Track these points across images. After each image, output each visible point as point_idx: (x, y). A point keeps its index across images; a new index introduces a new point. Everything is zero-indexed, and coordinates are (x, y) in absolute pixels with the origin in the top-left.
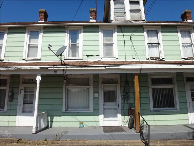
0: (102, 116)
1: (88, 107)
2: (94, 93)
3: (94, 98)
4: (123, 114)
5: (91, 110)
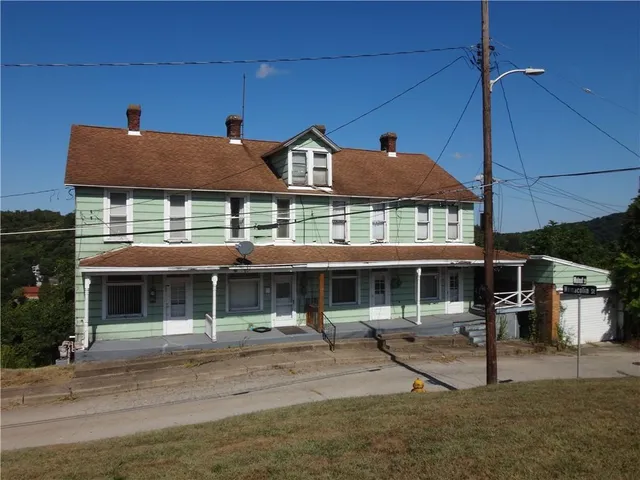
0: (274, 315)
1: (257, 305)
2: (265, 287)
3: (265, 293)
4: (299, 311)
5: (262, 308)
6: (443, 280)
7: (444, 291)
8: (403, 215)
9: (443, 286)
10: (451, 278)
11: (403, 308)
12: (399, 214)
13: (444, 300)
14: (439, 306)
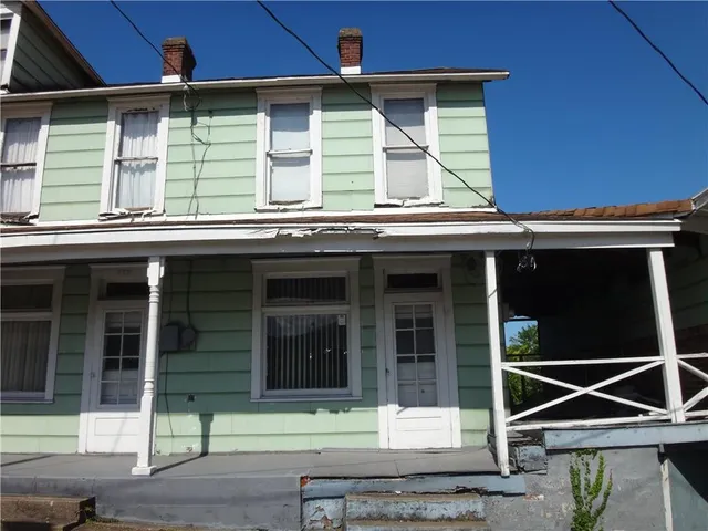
6: (368, 328)
7: (369, 369)
8: (216, 135)
9: (368, 347)
10: (399, 323)
11: (206, 419)
12: (201, 133)
13: (370, 399)
14: (354, 419)
